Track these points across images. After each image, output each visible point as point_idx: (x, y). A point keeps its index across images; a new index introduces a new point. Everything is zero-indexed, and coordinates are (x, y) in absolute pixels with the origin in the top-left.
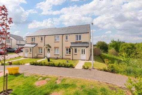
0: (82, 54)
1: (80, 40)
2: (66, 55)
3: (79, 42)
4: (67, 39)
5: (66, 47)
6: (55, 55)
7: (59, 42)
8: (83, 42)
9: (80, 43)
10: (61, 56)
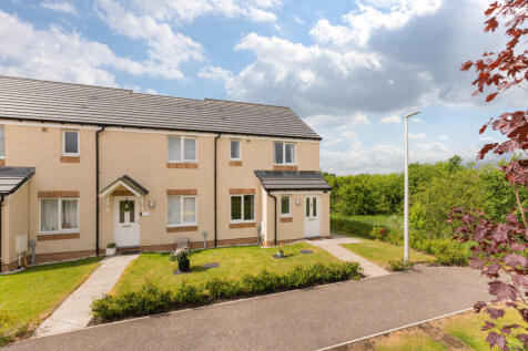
0: (308, 215)
1: (288, 164)
2: (232, 226)
3: (288, 172)
4: (234, 154)
5: (231, 191)
6: (169, 230)
7: (196, 166)
8: (301, 173)
9: (292, 173)
10: (205, 235)
